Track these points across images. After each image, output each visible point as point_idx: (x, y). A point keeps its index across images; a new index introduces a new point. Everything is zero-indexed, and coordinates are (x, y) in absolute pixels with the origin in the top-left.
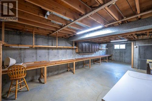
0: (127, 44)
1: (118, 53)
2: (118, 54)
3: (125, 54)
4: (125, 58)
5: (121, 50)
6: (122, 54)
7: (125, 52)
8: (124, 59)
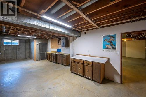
0: (22, 40)
1: (11, 49)
2: (10, 51)
3: (19, 50)
4: (19, 54)
5: (13, 47)
6: (16, 50)
7: (19, 49)
8: (18, 56)
